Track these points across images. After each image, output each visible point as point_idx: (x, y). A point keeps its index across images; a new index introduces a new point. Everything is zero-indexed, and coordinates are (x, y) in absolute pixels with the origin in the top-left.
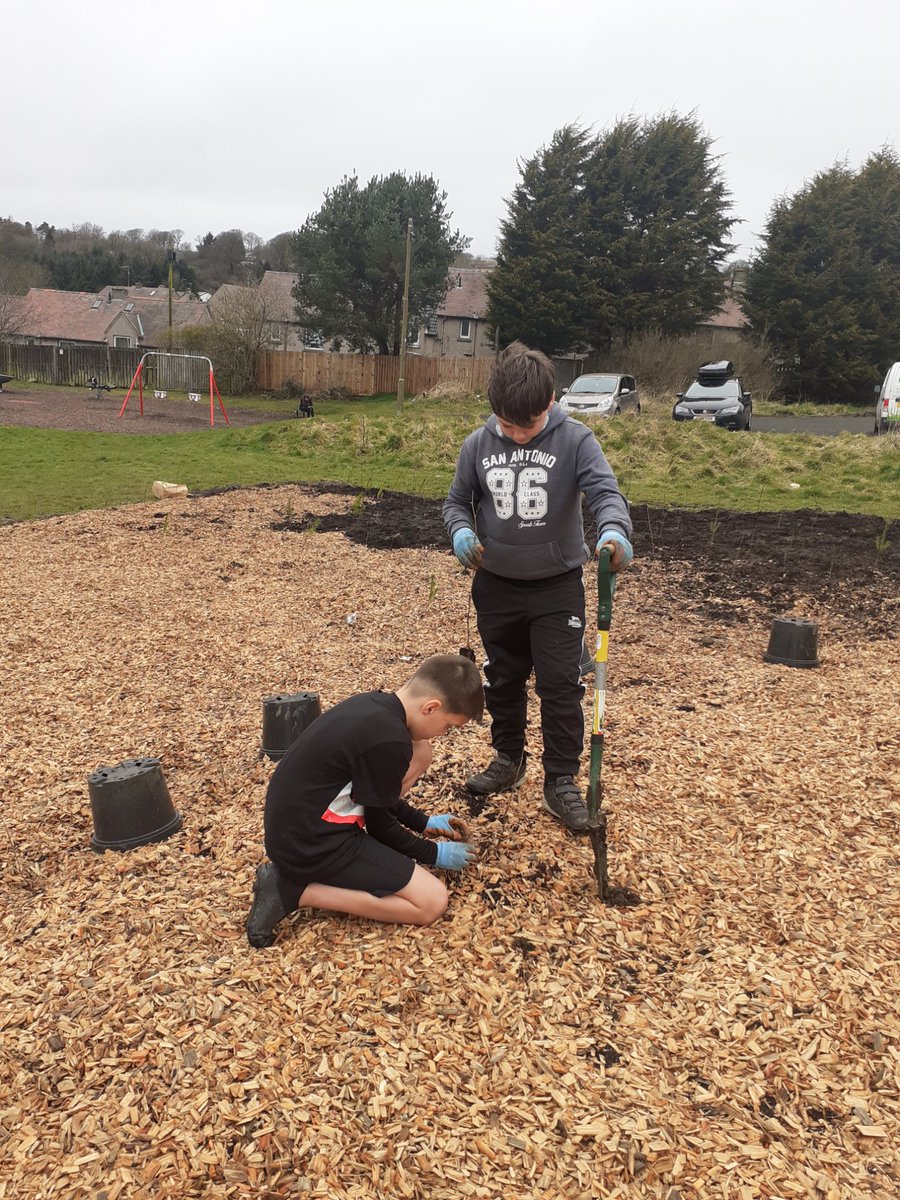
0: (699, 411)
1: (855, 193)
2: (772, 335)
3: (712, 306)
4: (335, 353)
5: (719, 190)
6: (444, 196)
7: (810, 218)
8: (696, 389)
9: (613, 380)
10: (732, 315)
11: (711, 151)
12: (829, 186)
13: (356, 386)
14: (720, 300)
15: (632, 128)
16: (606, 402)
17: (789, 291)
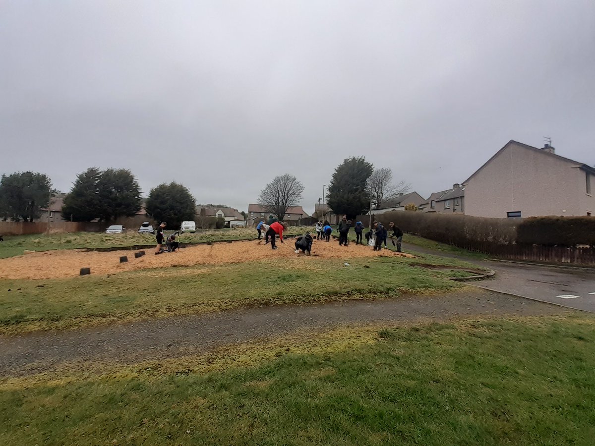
0: (144, 232)
1: (169, 189)
2: (154, 216)
3: (139, 209)
4: (4, 222)
5: (137, 186)
6: (50, 180)
7: (160, 193)
8: (142, 228)
9: (121, 227)
10: (143, 212)
11: (135, 178)
12: (162, 187)
13: (15, 232)
14: (140, 209)
15: (112, 170)
16: (120, 231)
17: (157, 208)
